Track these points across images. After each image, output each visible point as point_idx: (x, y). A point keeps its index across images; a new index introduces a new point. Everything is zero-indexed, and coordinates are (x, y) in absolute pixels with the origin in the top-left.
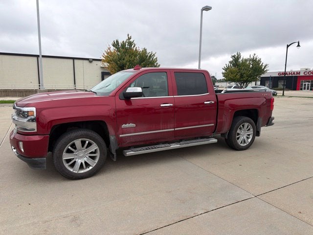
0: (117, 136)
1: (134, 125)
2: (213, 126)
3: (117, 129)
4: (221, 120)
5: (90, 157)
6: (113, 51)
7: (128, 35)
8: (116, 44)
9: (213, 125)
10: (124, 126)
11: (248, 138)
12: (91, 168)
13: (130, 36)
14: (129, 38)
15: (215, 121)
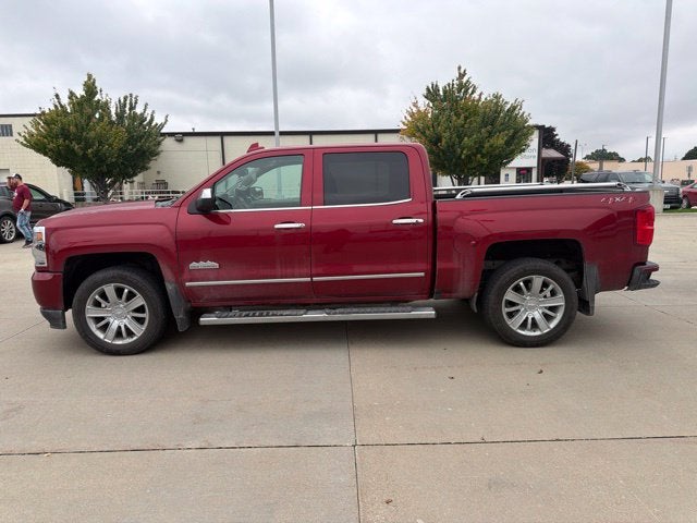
0: (180, 284)
1: (216, 265)
2: (421, 277)
3: (180, 270)
4: (449, 265)
5: (133, 317)
6: (422, 109)
7: (459, 68)
8: (432, 94)
9: (422, 274)
10: (194, 265)
11: (548, 318)
12: (135, 338)
13: (462, 71)
14: (462, 76)
15: (429, 267)
